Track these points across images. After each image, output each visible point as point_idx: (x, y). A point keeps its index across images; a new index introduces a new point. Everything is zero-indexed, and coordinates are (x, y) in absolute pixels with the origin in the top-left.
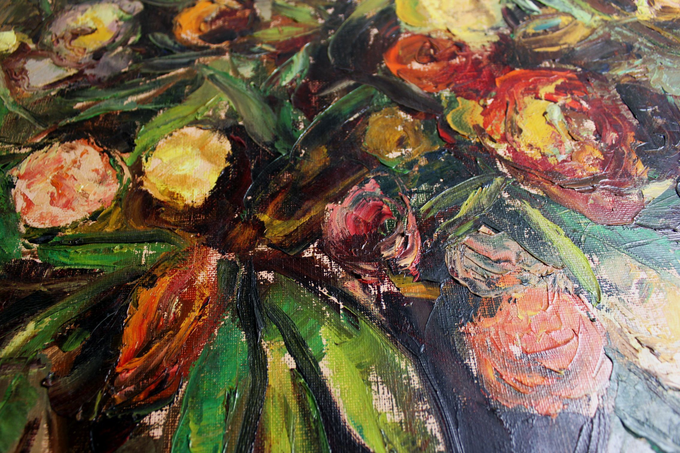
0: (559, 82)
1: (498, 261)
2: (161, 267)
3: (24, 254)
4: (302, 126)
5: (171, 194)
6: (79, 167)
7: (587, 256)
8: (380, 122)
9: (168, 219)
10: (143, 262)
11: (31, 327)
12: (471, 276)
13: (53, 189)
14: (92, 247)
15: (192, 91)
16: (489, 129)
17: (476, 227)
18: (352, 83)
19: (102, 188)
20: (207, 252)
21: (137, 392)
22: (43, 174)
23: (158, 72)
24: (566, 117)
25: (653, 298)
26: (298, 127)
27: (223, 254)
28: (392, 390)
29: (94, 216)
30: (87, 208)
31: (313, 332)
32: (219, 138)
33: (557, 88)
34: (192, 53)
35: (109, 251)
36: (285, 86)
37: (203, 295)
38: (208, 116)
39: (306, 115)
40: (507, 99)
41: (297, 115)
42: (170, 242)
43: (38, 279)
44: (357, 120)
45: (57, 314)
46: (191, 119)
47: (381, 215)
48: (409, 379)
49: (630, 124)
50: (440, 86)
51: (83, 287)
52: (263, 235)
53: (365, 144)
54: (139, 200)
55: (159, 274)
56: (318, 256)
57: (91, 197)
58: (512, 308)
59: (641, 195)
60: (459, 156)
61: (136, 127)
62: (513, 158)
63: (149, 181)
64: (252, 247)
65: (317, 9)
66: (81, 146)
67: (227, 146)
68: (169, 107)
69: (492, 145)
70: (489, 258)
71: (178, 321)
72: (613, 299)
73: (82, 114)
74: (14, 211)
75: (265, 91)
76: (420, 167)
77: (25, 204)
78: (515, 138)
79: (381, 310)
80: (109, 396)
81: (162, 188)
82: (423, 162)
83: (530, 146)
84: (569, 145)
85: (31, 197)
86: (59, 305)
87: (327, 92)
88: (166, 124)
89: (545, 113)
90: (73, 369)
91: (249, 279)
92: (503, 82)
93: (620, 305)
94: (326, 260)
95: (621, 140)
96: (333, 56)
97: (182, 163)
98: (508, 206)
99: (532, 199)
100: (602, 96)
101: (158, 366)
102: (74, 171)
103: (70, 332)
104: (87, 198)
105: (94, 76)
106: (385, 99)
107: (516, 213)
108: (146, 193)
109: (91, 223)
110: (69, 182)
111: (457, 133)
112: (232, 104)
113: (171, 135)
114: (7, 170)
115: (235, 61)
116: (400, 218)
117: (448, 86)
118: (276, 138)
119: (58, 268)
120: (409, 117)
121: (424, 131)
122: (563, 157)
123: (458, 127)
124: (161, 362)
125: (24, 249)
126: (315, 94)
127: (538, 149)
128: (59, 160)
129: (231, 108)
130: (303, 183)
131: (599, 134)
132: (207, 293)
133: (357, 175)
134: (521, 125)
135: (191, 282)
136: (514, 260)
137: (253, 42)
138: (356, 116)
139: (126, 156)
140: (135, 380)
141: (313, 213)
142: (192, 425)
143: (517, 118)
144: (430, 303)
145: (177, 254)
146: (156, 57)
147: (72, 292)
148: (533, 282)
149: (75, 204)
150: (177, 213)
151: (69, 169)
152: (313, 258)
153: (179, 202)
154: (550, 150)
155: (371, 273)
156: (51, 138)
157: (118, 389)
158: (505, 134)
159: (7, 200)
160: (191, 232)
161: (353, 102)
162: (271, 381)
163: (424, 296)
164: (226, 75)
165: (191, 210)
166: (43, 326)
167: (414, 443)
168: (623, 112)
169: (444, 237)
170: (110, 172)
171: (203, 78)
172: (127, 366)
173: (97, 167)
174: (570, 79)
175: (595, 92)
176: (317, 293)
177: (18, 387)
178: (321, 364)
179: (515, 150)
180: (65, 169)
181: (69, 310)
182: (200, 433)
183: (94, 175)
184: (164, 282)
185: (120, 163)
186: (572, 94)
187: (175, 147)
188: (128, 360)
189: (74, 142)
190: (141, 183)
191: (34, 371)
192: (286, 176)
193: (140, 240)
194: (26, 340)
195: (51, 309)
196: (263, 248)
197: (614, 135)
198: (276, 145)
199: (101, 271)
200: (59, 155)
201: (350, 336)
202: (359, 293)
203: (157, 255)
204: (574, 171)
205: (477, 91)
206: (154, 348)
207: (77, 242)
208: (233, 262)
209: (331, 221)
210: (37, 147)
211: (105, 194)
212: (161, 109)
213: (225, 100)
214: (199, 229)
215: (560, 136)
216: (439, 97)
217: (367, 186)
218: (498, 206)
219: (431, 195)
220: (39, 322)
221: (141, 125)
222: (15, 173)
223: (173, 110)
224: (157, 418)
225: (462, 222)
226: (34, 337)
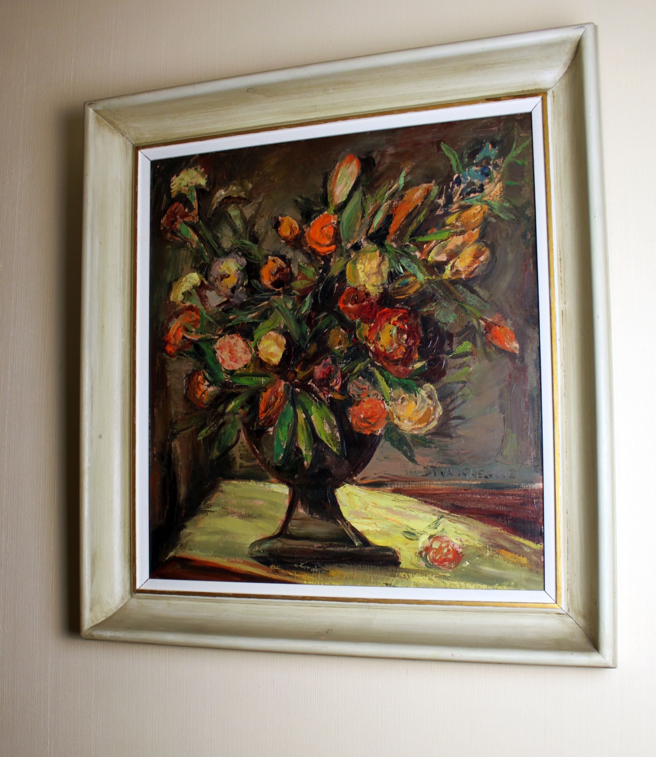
0: (400, 315)
1: (362, 389)
2: (268, 386)
3: (226, 379)
4: (308, 334)
5: (268, 359)
6: (237, 346)
7: (389, 388)
8: (334, 333)
9: (268, 369)
10: (262, 384)
11: (233, 403)
12: (354, 393)
13: (230, 355)
14: (247, 377)
15: (271, 314)
16: (370, 338)
17: (358, 376)
18: (326, 313)
19: (246, 356)
20: (281, 381)
21: (265, 422)
22: (225, 348)
23: (258, 303)
24: (397, 333)
25: (405, 403)
27: (285, 382)
28: (329, 425)
29: (245, 366)
30: (242, 363)
31: (310, 408)
32: (282, 337)
33: (398, 318)
34: (269, 293)
35: (252, 379)
36: (303, 314)
37: (280, 395)
38: (277, 327)
39: (310, 329)
40: (379, 324)
41: (307, 329)
42: (270, 377)
43: (232, 388)
44: (326, 332)
45: (240, 399)
46: (272, 328)
47: (331, 371)
48: (333, 422)
49: (420, 336)
50: (357, 317)
51: (246, 391)
52: (297, 376)
53: (328, 343)
54: (258, 362)
55: (267, 388)
56: (312, 384)
57: (243, 359)
58: (364, 403)
59: (413, 367)
60: (357, 349)
61: (253, 330)
62: (375, 351)
63: (261, 354)
64: (294, 380)
65: (316, 270)
66: (236, 338)
67: (285, 341)
68: (263, 321)
69: (369, 345)
70: (360, 387)
71: (274, 403)
73: (233, 322)
74: (219, 363)
75: (296, 316)
76: (345, 353)
77: (222, 360)
78: (378, 342)
79: (328, 402)
80: (258, 423)
81: (265, 357)
82: (346, 351)
83: (382, 346)
84: (395, 345)
85: (223, 357)
86: (240, 396)
87: (317, 318)
88: (263, 329)
89: (391, 331)
90: (247, 416)
91: (293, 391)
92: (379, 315)
93: (394, 404)
94: (314, 386)
95: (414, 343)
96: (320, 299)
97: (270, 347)
98: (369, 369)
99: (378, 368)
100: (414, 323)
101: (270, 416)
102: (235, 348)
103: (245, 405)
105: (234, 302)
106: (337, 323)
107: (371, 372)
108: (260, 358)
109: (245, 369)
110: (234, 352)
111: (359, 339)
112: (285, 322)
113: (266, 335)
114: (212, 345)
115: (285, 300)
116: (336, 372)
117: (359, 316)
118: (300, 339)
119: (237, 384)
120: (344, 331)
121: (348, 338)
122: (392, 351)
123: (359, 336)
124: (270, 415)
125: (226, 377)
126: (313, 319)
127: (384, 347)
128: (229, 343)
130: (308, 358)
131: (407, 341)
132: (282, 395)
133: (325, 356)
134: (381, 337)
135: (277, 391)
136: (367, 389)
137: (291, 289)
139: (252, 342)
140: (264, 419)
141: (311, 369)
142: (280, 432)
143: (380, 333)
144: (341, 401)
146: (256, 295)
147: (243, 393)
148: (371, 396)
149: (238, 361)
150: (271, 367)
152: (311, 385)
153: (271, 363)
154: (388, 348)
155: (326, 391)
156: (225, 332)
157: (260, 422)
158: (374, 340)
159: (215, 358)
160: (276, 374)
161: (326, 323)
162: (299, 421)
163: (340, 398)
164: (282, 307)
165: (275, 366)
166: (237, 403)
167: (333, 438)
168: (419, 331)
169: (348, 379)
170: (247, 349)
171: (274, 308)
172: (262, 415)
173: (243, 346)
174: (404, 313)
175: (411, 321)
176: (311, 396)
177: (233, 420)
178: (312, 417)
179: (376, 348)
180: (232, 347)
181: (243, 398)
182: (282, 433)
183: (242, 350)
184: (269, 390)
185: (250, 345)
186: (403, 321)
187: (267, 340)
188: (262, 414)
189: (233, 335)
190: (258, 355)
191: (237, 416)
192: (303, 355)
193: (261, 376)
194: (233, 407)
195: (238, 398)
196: (296, 381)
197: (412, 341)
198: (300, 342)
199: (250, 386)
200: (229, 340)
201: (319, 409)
202: (322, 397)
203: (266, 381)
204: (394, 357)
205: (369, 319)
206: (268, 410)
207: (242, 375)
208: (288, 385)
209: (316, 372)
210: (221, 336)
211: (247, 358)
212: (261, 322)
213: (283, 319)
214: (278, 373)
215: (393, 341)
216: (355, 322)
217: (328, 360)
218: (366, 369)
219: (347, 364)
220: (235, 402)
221: (255, 329)
222: (215, 347)
223: (265, 323)
224: (271, 429)
225: (354, 374)
226: (235, 406)
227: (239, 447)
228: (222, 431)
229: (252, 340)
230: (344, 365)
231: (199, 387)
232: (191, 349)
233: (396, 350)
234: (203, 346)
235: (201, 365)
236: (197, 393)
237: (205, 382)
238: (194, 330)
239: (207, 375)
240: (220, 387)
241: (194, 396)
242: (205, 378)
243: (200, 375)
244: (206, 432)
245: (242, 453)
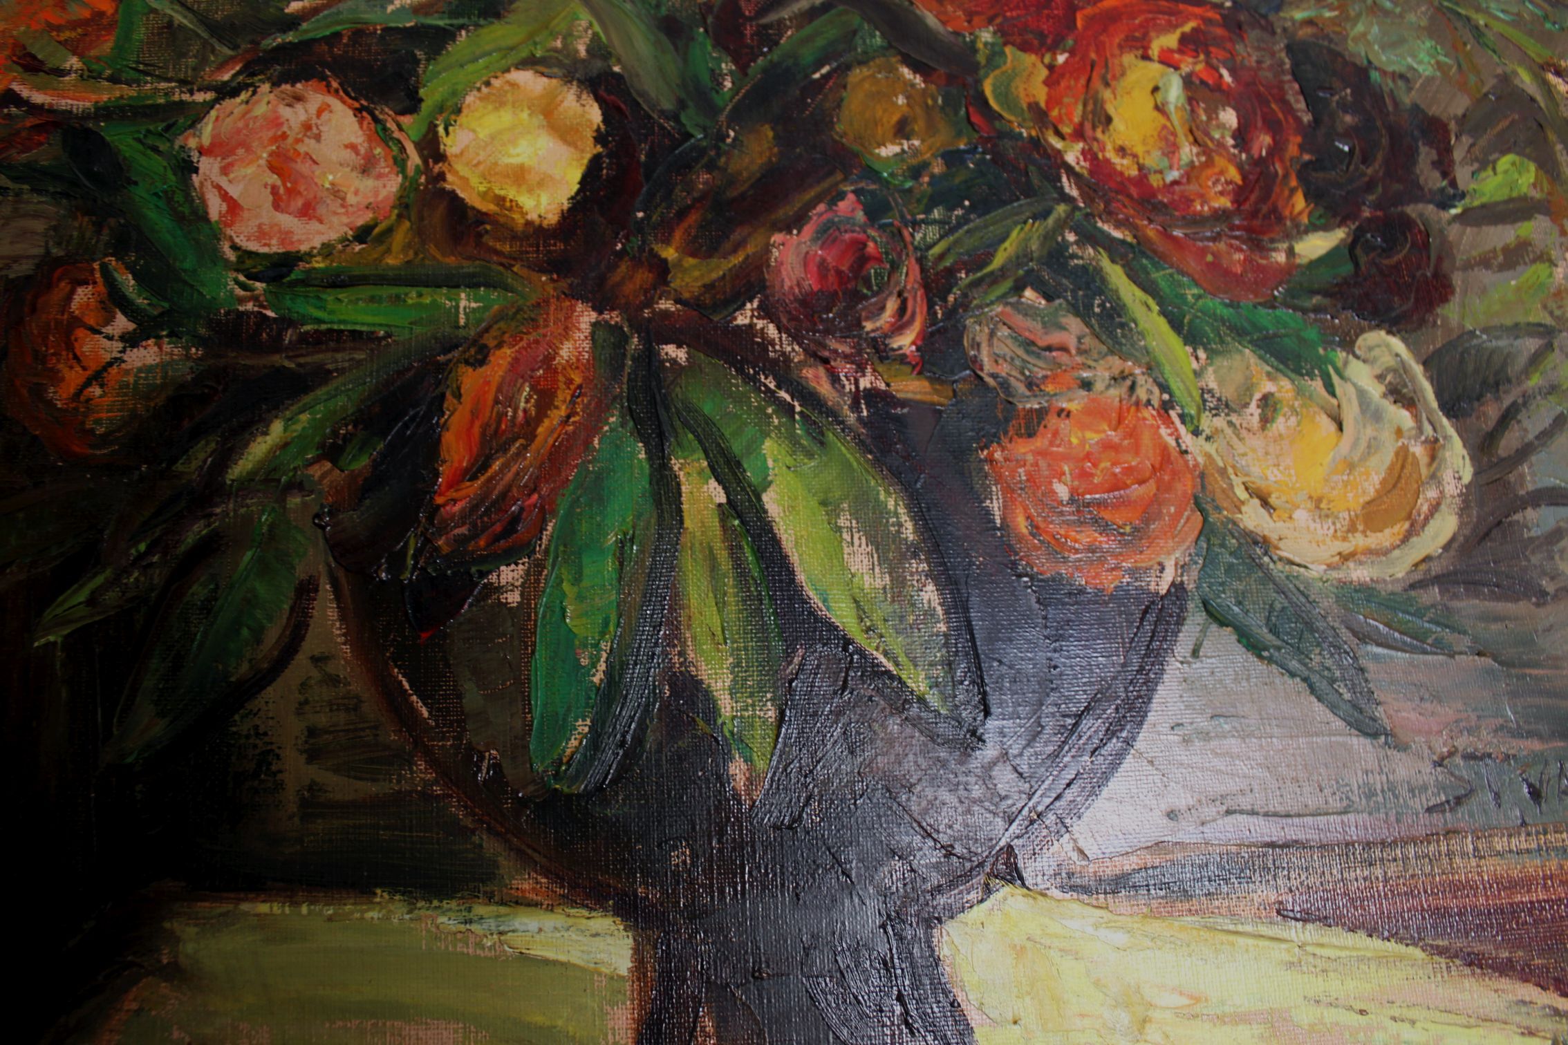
0: (1188, 27)
1: (1049, 348)
2: (494, 332)
3: (241, 301)
4: (729, 85)
5: (500, 200)
6: (318, 138)
7: (1189, 349)
8: (867, 86)
9: (498, 246)
10: (462, 322)
11: (277, 428)
12: (1004, 369)
13: (274, 179)
14: (367, 291)
16: (1055, 113)
17: (1018, 289)
19: (369, 183)
20: (572, 309)
21: (475, 536)
22: (248, 149)
24: (1190, 100)
25: (1280, 425)
26: (721, 85)
27: (601, 313)
28: (871, 540)
29: (363, 234)
30: (345, 220)
31: (753, 447)
32: (579, 97)
33: (1184, 40)
35: (397, 299)
37: (571, 381)
38: (556, 50)
39: (735, 62)
40: (1093, 56)
41: (718, 61)
42: (507, 288)
43: (276, 345)
44: (826, 77)
45: (321, 407)
46: (524, 54)
47: (863, 260)
48: (900, 525)
49: (1298, 120)
50: (976, 20)
51: (360, 363)
52: (667, 283)
53: (839, 128)
54: (441, 209)
55: (492, 343)
56: (760, 324)
57: (351, 199)
58: (1064, 425)
59: (1291, 252)
60: (999, 160)
61: (418, 62)
62: (1091, 172)
63: (456, 173)
64: (649, 303)
66: (315, 98)
67: (595, 114)
68: (477, 26)
69: (1058, 144)
70: (1033, 343)
71: (531, 423)
72: (1220, 422)
73: (305, 26)
74: (205, 218)
75: (658, 6)
76: (932, 176)
77: (224, 207)
78: (1099, 134)
79: (860, 419)
80: (428, 541)
81: (482, 188)
82: (938, 168)
83: (1122, 151)
84: (1187, 152)
85: (234, 191)
86: (321, 392)
87: (772, 17)
88: (476, 60)
89: (1156, 89)
90: (361, 498)
91: (644, 358)
92: (1090, 20)
93: (1228, 431)
94: (772, 331)
95: (1276, 149)
97: (513, 142)
98: (1074, 256)
99: (1114, 249)
100: (1259, 62)
101: (506, 495)
102: (309, 146)
103: (347, 439)
104: (344, 199)
106: (878, 40)
107: (1084, 268)
108: (453, 196)
109: (359, 248)
110: (303, 167)
111: (1001, 116)
112: (597, 28)
113: (488, 84)
114: (176, 135)
116: (895, 267)
117: (990, 21)
118: (682, 105)
119: (308, 328)
120: (918, 80)
121: (942, 108)
122: (1174, 175)
123: (1001, 104)
124: (509, 488)
125: (240, 292)
126: (750, 19)
127: (1135, 156)
128: (276, 122)
129: (595, 34)
130: (732, 193)
131: (1242, 136)
132: (577, 379)
133: (825, 185)
134: (1110, 109)
135: (549, 359)
136: (1072, 349)
138: (825, 70)
139: (406, 120)
140: (470, 515)
141: (750, 249)
142: (566, 586)
143: (1107, 94)
144: (937, 413)
145: (519, 310)
147: (341, 371)
148: (1099, 386)
149: (321, 210)
150: (514, 237)
151: (298, 141)
152: (751, 326)
153: (516, 216)
154: (1153, 160)
155: (846, 357)
156: (253, 74)
157: (443, 531)
158: (1081, 124)
159: (187, 196)
160: (542, 271)
161: (820, 42)
162: (688, 523)
163: (928, 398)
165: (537, 233)
166: (299, 427)
167: (903, 619)
168: (1291, 98)
169: (964, 304)
170: (378, 151)
172: (452, 494)
173: (353, 140)
174: (1208, 22)
176: (758, 384)
177: (272, 527)
178: (765, 498)
179: (1095, 156)
180: (290, 140)
181: (341, 402)
182: (580, 598)
183: (348, 155)
184: (502, 358)
185: (397, 134)
186: (1208, 54)
187: (496, 109)
188: (453, 484)
189: (299, 86)
190: (441, 177)
191: (294, 501)
192: (703, 179)
193: (453, 282)
194: (272, 451)
195: (307, 399)
196: (666, 305)
197: (1266, 139)
198: (684, 119)
199: (388, 335)
200: (275, 112)
201: (810, 455)
202: (824, 388)
203: (486, 308)
204: (1189, 201)
205: (1042, 36)
206: (496, 466)
207: (337, 281)
208: (617, 328)
209: (780, 264)
210: (226, 92)
211: (376, 194)
212: (462, 27)
213: (585, 18)
214: (557, 266)
215: (1174, 134)
216: (973, 42)
217: (842, 205)
218: (1056, 256)
219: (948, 229)
220: (289, 421)
221: (428, 60)
222: (192, 143)
223: (484, 31)
224: (510, 574)
225: (995, 279)
226: (285, 445)
227: (304, 686)
228: (198, 591)
229: (412, 104)
230: (932, 233)
231: (70, 347)
232: (47, 153)
233: (1191, 172)
234: (123, 140)
235: (99, 232)
236: (55, 377)
237: (109, 320)
238: (74, 62)
239: (127, 282)
240: (201, 342)
241: (38, 392)
242: (116, 300)
243: (85, 283)
244: (91, 601)
245: (322, 720)
